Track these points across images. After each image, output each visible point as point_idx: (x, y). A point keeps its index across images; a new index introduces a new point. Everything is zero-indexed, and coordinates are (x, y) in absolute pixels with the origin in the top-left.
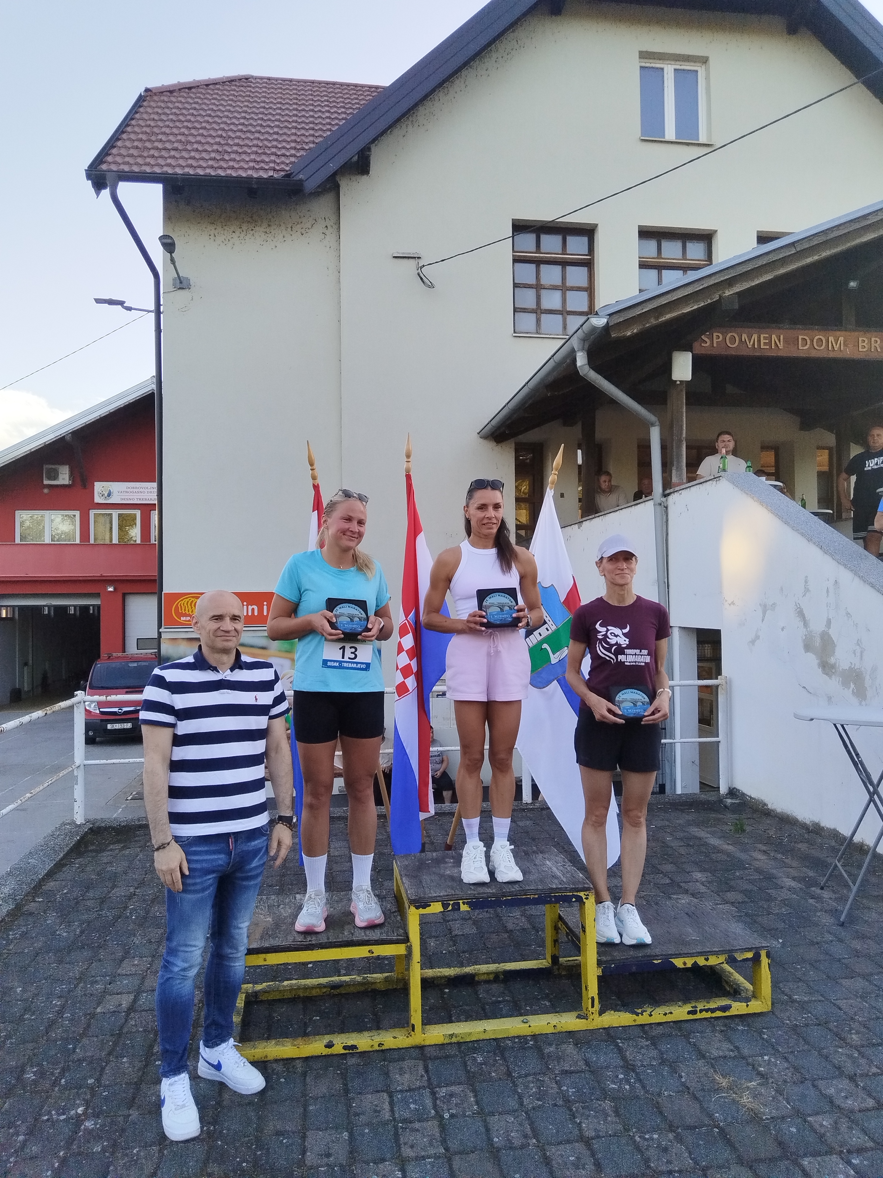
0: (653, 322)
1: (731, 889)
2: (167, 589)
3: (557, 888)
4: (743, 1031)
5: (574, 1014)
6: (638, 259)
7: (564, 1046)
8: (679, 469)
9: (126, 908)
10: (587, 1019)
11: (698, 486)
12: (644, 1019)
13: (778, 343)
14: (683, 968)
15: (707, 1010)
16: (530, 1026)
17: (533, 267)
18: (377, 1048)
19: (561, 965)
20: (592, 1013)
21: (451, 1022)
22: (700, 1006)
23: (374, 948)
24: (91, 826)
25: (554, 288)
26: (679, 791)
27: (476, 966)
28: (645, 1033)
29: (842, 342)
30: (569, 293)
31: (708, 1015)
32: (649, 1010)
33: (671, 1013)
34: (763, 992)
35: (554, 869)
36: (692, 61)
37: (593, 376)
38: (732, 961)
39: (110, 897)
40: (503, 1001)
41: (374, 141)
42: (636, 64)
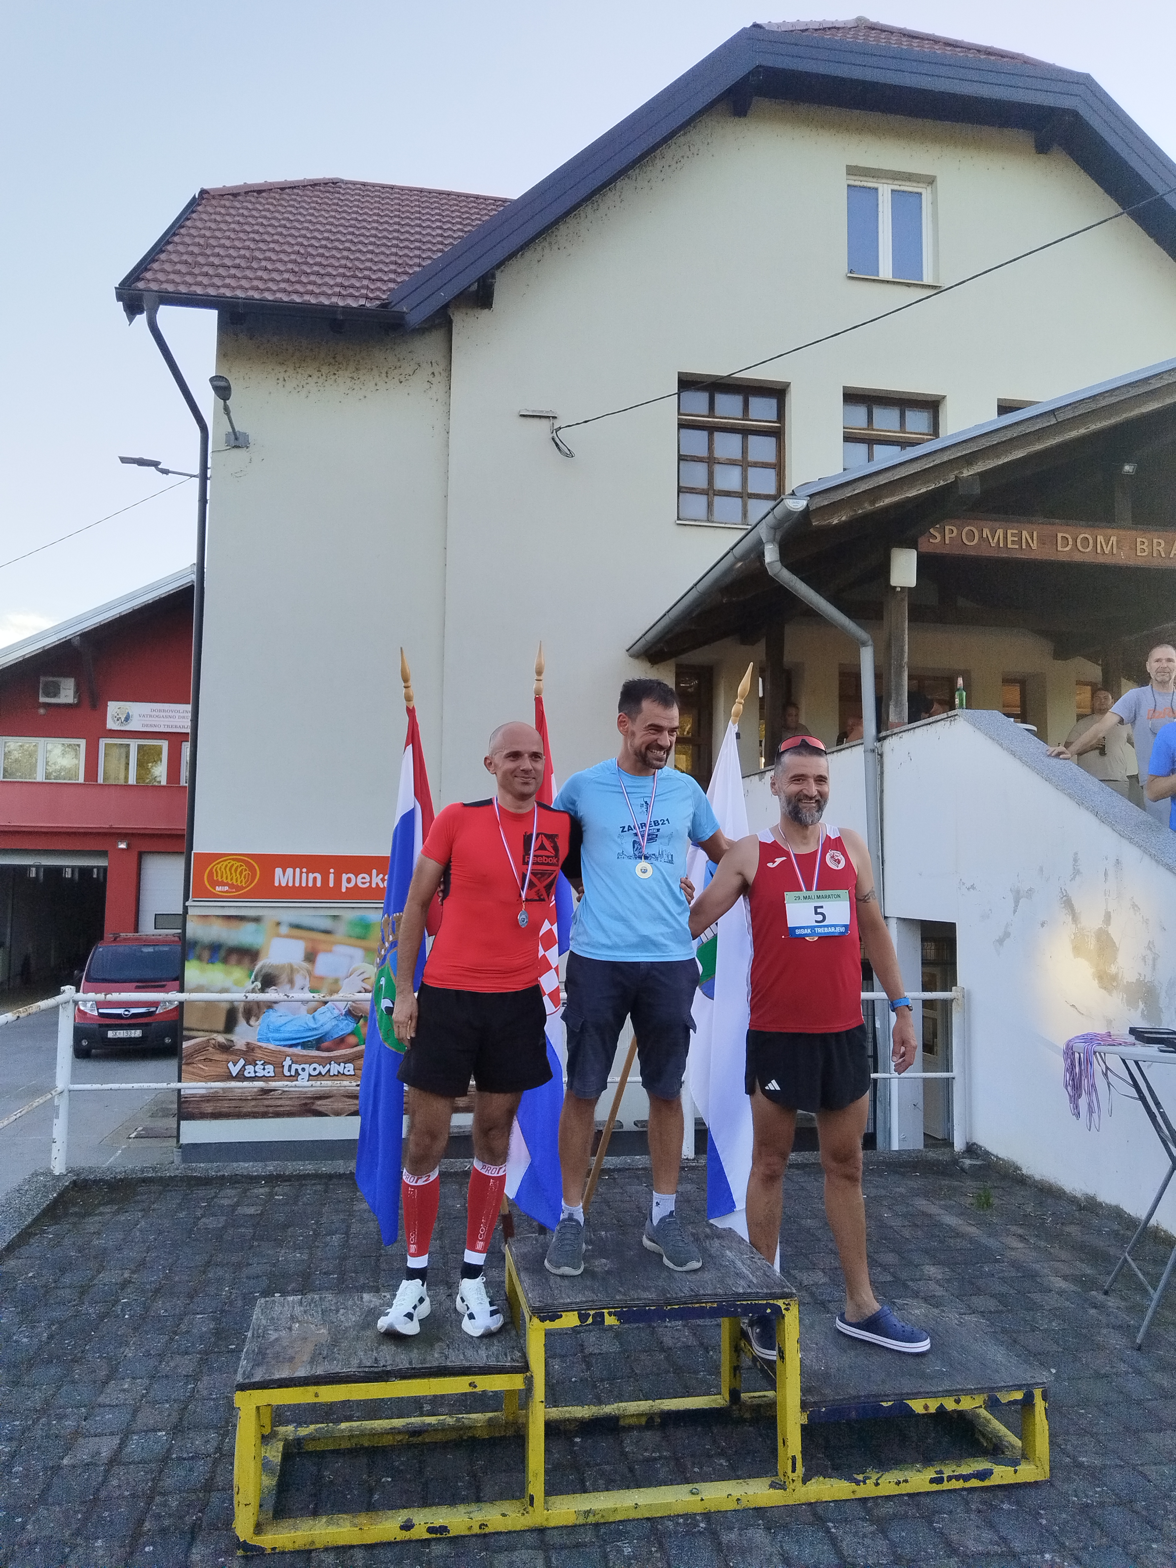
0: (868, 507)
1: (978, 1292)
2: (199, 847)
3: (744, 1294)
4: (1009, 1512)
5: (766, 1481)
6: (842, 430)
7: (750, 1532)
8: (898, 704)
9: (117, 1301)
10: (785, 1490)
11: (925, 728)
12: (867, 1490)
13: (1030, 541)
14: (924, 1415)
15: (958, 1478)
16: (702, 1500)
17: (705, 434)
18: (476, 1530)
19: (744, 1403)
20: (793, 1481)
21: (585, 1491)
22: (947, 1472)
23: (477, 1379)
24: (75, 1178)
25: (732, 463)
26: (895, 1146)
27: (620, 1404)
28: (869, 1511)
29: (1115, 543)
30: (751, 471)
31: (959, 1485)
32: (875, 1477)
33: (906, 1481)
34: (1037, 1452)
35: (739, 1264)
36: (915, 181)
37: (787, 577)
38: (993, 1404)
39: (94, 1285)
40: (660, 1458)
41: (500, 264)
42: (842, 181)
